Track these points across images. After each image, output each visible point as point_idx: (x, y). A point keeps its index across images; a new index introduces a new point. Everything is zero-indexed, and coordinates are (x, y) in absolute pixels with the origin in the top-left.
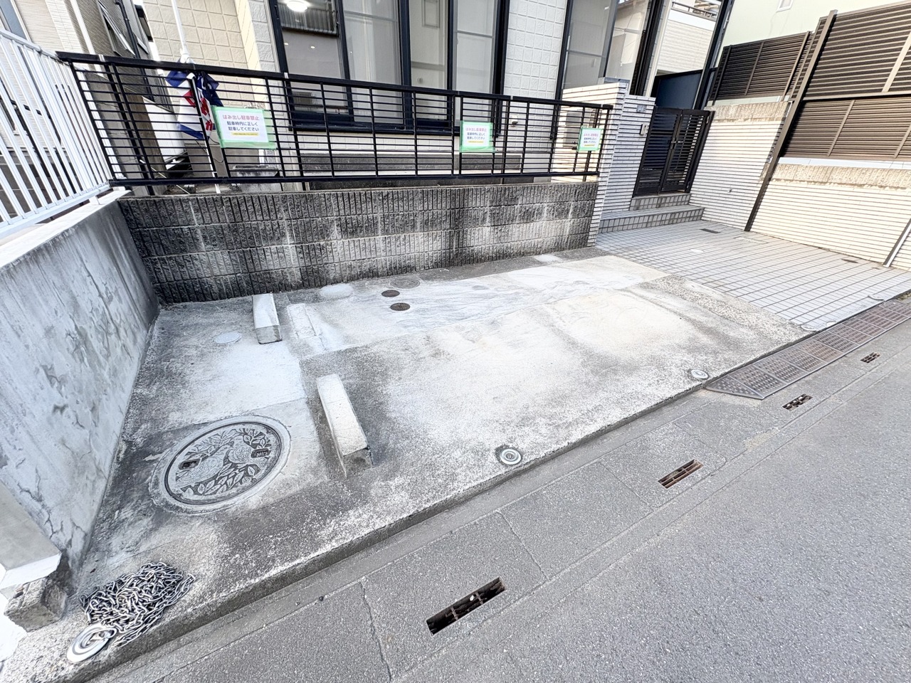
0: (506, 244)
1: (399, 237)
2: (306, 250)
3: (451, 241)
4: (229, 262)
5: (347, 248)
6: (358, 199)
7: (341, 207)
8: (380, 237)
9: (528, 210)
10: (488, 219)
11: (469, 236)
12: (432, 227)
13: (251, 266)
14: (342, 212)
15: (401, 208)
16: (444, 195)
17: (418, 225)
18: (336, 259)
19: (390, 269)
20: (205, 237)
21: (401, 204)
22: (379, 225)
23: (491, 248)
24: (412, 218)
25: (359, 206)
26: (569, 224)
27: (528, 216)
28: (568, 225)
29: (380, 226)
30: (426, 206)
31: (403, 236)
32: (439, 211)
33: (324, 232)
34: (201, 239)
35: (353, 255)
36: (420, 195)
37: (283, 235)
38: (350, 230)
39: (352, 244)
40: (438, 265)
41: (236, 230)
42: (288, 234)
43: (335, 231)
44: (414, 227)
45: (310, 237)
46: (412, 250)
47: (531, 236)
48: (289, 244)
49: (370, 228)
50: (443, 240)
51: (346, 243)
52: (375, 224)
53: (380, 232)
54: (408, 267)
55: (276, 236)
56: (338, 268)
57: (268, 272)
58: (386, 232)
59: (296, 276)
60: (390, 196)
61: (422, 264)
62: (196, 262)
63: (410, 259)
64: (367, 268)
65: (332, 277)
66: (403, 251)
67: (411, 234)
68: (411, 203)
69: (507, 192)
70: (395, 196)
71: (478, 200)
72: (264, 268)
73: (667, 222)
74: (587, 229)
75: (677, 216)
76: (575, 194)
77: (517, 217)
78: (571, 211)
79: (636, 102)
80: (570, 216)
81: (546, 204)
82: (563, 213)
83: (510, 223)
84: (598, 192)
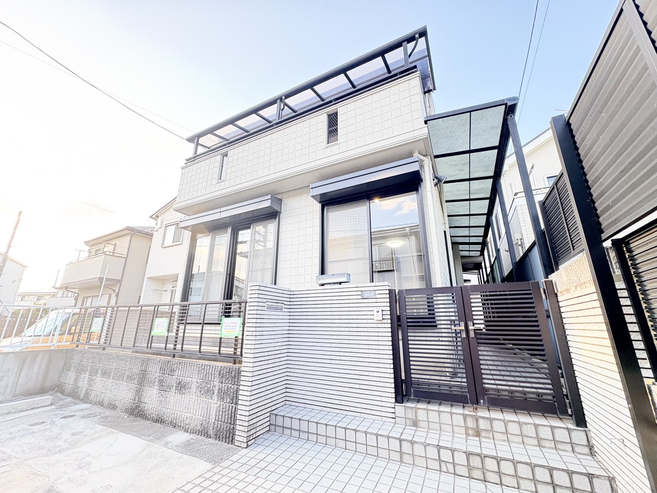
0: (164, 410)
1: (117, 383)
2: (90, 380)
3: (136, 394)
4: (73, 379)
5: (100, 383)
8: (111, 381)
10: (156, 383)
12: (130, 380)
13: (76, 382)
16: (139, 360)
18: (95, 389)
19: (109, 404)
23: (155, 410)
24: (124, 372)
26: (215, 406)
27: (180, 388)
28: (213, 408)
29: (112, 374)
32: (135, 371)
34: (73, 367)
35: (100, 388)
37: (87, 370)
38: (103, 373)
40: (127, 410)
41: (80, 365)
43: (99, 373)
44: (123, 378)
45: (93, 373)
46: (119, 394)
47: (182, 409)
48: (87, 376)
49: (109, 374)
50: (133, 392)
51: (100, 380)
52: (111, 372)
53: (111, 378)
54: (115, 405)
56: (94, 394)
57: (78, 387)
58: (113, 378)
59: (83, 393)
61: (121, 406)
62: (68, 376)
63: (117, 400)
64: (101, 399)
65: (90, 399)
66: (116, 393)
67: (121, 383)
73: (463, 471)
74: (233, 419)
75: (491, 464)
76: (220, 375)
77: (174, 387)
78: (216, 392)
79: (358, 289)
80: (215, 397)
81: (194, 380)
82: (208, 392)
83: (169, 390)
84: (242, 378)
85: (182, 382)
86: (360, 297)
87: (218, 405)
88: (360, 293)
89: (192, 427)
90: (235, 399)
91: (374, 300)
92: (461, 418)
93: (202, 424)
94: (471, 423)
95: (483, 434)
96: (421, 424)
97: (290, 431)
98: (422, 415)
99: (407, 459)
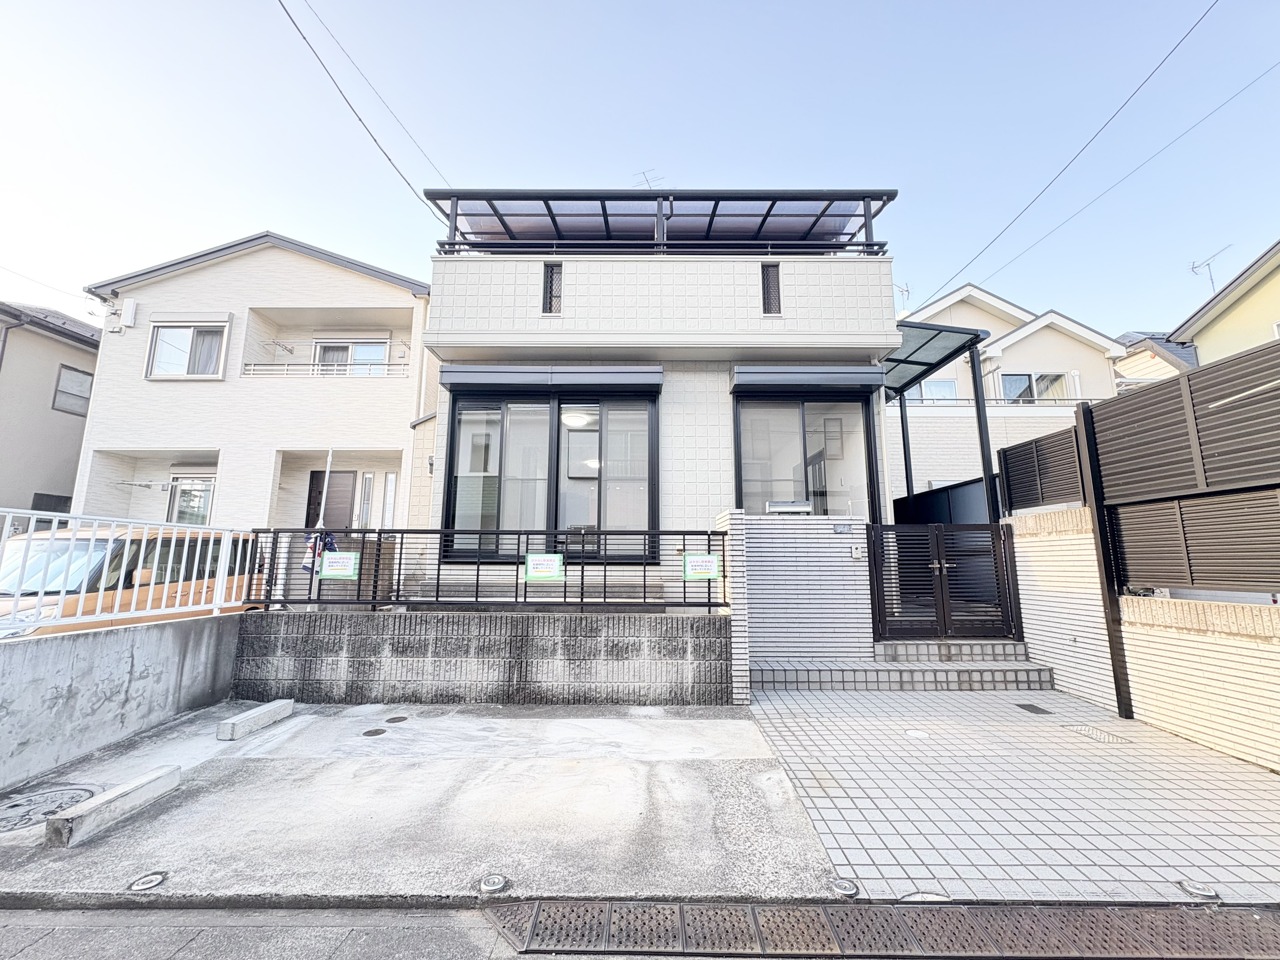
0: (588, 685)
1: (450, 661)
2: (357, 666)
3: (511, 672)
4: (292, 668)
5: (394, 667)
6: (413, 621)
7: (397, 627)
8: (429, 659)
9: (617, 645)
10: (560, 651)
11: (534, 670)
12: (488, 654)
13: (307, 674)
14: (396, 632)
15: (455, 632)
16: (504, 621)
17: (472, 651)
18: (382, 678)
19: (436, 696)
20: (283, 645)
21: (455, 628)
22: (430, 647)
23: (566, 687)
24: (466, 642)
25: (413, 628)
26: (691, 667)
27: (617, 652)
28: (688, 669)
29: (431, 649)
30: (482, 632)
31: (454, 661)
32: (498, 638)
33: (376, 650)
34: (280, 647)
35: (399, 675)
36: (476, 620)
37: (341, 648)
38: (401, 650)
39: (400, 664)
40: (493, 699)
41: (306, 641)
42: (345, 648)
43: (387, 650)
44: (467, 652)
45: (364, 652)
46: (463, 678)
47: (626, 678)
48: (344, 658)
49: (420, 649)
50: (502, 669)
51: (395, 662)
52: (426, 646)
53: (429, 654)
54: (457, 696)
55: (334, 649)
56: (381, 687)
57: (319, 682)
58: (436, 654)
59: (340, 690)
60: (445, 620)
61: (473, 695)
62: (269, 665)
63: (460, 687)
64: (410, 692)
65: (373, 696)
66: (453, 677)
67: (464, 660)
68: (466, 627)
69: (584, 623)
70: (451, 620)
71: (546, 628)
72: (317, 677)
73: (954, 686)
74: (726, 677)
75: (976, 677)
76: (692, 628)
77: (602, 652)
78: (690, 650)
79: (829, 522)
80: (689, 656)
81: (645, 639)
82: (677, 652)
83: (592, 658)
84: (733, 628)
85: (620, 644)
86: (832, 531)
87: (695, 665)
88: (832, 527)
89: (651, 696)
90: (726, 654)
91: (850, 536)
92: (936, 647)
93: (670, 692)
94: (944, 651)
95: (954, 658)
96: (901, 658)
97: (772, 685)
98: (901, 650)
99: (906, 686)
